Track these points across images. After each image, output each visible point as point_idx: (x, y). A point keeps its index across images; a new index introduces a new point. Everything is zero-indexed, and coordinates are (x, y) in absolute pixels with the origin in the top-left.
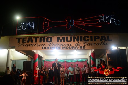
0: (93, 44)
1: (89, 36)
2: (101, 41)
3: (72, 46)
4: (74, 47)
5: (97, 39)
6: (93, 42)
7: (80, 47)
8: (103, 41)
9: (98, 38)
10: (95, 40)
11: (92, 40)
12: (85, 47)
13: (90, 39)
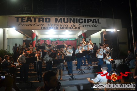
0: (86, 26)
1: (83, 18)
2: (93, 24)
3: (68, 27)
4: (70, 28)
5: (89, 21)
6: (86, 24)
7: (76, 28)
8: (95, 23)
9: (91, 20)
10: (88, 22)
11: (85, 22)
12: (80, 28)
13: (84, 21)
